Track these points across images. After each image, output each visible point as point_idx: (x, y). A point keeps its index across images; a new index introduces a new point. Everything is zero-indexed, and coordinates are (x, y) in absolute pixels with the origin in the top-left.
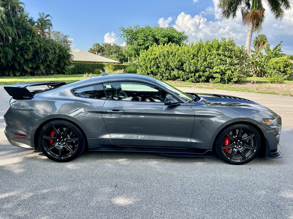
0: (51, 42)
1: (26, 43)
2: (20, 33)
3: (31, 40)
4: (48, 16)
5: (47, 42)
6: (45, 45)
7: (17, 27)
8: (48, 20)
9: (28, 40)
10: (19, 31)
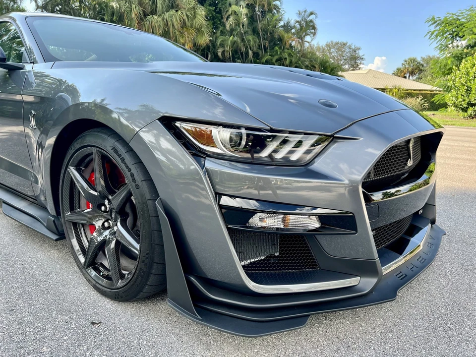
0: (309, 56)
1: (271, 60)
2: (267, 45)
3: (280, 55)
4: (312, 13)
5: (304, 55)
6: (299, 59)
7: (264, 35)
8: (311, 21)
9: (275, 55)
10: (266, 42)
